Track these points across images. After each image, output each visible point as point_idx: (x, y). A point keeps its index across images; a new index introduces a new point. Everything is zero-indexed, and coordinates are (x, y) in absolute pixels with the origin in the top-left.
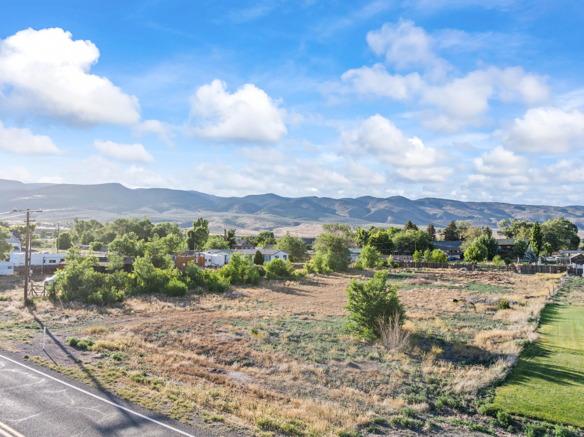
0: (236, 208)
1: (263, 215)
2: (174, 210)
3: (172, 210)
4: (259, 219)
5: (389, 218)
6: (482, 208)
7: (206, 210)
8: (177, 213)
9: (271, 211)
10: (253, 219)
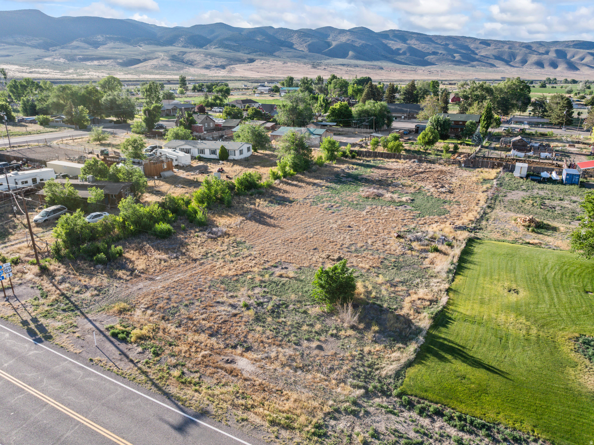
0: (182, 42)
1: (213, 50)
2: (111, 44)
3: (108, 44)
4: (209, 54)
5: (351, 53)
6: (448, 42)
7: (148, 44)
8: (115, 48)
9: (222, 44)
10: (202, 55)
